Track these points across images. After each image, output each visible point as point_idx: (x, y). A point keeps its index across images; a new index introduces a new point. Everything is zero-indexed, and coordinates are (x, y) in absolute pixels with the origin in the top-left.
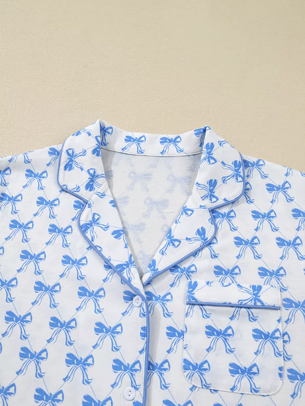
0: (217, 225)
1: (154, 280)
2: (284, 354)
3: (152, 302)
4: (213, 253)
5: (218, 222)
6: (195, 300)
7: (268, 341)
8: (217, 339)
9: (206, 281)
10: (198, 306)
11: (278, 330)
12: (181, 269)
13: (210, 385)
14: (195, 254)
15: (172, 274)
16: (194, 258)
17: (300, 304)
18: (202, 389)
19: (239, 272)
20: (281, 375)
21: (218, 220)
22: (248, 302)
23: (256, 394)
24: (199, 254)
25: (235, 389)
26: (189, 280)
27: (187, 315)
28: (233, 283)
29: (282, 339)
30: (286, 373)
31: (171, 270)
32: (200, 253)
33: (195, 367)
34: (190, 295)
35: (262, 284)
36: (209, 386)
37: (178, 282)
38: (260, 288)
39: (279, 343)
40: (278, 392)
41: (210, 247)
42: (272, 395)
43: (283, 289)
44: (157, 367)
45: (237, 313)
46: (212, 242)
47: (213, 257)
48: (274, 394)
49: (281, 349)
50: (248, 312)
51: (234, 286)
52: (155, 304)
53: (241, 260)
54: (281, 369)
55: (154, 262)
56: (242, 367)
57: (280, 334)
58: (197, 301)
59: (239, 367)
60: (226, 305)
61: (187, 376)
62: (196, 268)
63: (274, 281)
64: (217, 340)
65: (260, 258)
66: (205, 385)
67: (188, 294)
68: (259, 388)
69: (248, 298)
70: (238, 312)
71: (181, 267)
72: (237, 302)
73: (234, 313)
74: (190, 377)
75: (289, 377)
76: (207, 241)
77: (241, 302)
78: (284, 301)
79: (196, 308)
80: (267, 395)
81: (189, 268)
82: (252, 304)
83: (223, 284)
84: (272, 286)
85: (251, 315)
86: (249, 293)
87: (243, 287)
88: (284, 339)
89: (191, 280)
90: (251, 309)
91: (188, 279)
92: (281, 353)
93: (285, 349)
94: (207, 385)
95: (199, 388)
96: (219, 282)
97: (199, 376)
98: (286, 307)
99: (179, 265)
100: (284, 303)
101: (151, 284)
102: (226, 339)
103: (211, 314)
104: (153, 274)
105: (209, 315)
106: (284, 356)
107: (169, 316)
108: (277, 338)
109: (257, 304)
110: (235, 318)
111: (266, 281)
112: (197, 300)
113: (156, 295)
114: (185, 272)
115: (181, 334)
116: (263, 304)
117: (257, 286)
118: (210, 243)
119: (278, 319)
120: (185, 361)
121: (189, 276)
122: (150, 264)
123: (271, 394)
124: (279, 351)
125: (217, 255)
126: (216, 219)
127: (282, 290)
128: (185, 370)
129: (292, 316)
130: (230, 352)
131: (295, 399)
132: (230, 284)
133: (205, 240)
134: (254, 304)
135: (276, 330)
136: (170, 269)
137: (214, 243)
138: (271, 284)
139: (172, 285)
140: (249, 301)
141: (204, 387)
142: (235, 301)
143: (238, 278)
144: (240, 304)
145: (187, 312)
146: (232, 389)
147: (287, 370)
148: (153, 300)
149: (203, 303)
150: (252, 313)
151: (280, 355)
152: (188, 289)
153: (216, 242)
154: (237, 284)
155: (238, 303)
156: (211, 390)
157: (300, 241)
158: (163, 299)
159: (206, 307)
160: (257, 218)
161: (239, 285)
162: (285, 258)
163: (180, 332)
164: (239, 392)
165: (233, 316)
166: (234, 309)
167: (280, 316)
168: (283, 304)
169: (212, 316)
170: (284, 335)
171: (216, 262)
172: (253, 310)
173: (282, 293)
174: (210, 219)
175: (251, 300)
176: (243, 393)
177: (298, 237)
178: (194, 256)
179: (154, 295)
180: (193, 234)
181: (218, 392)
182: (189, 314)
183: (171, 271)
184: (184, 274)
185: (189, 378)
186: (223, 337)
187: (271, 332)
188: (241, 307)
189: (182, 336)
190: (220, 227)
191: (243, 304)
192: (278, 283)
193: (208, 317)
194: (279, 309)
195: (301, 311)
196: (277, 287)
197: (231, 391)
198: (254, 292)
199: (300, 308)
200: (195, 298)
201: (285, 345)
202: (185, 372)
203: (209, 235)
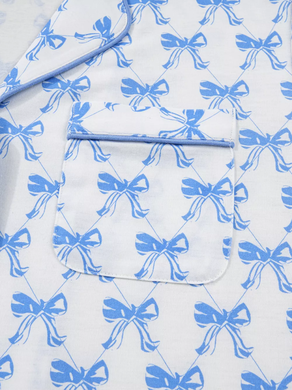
0: (133, 14)
1: (13, 101)
2: (234, 218)
3: (5, 136)
4: (121, 58)
5: (135, 10)
6: (83, 130)
7: (209, 198)
8: (118, 195)
9: (105, 103)
10: (87, 142)
11: (227, 180)
12: (62, 83)
13: (100, 268)
14: (89, 59)
15: (45, 90)
16: (87, 66)
17: (269, 138)
18: (85, 275)
19: (166, 90)
20: (226, 252)
21: (134, 6)
22: (176, 135)
23: (180, 281)
24: (96, 60)
25: (143, 274)
26: (76, 102)
27: (67, 156)
28: (154, 105)
29: (233, 194)
30: (236, 249)
31: (45, 86)
32: (99, 59)
33: (74, 240)
34: (74, 123)
35: (205, 108)
36: (98, 269)
37: (55, 105)
38: (200, 113)
39: (228, 201)
40: (219, 279)
41: (118, 49)
42: (208, 284)
43: (241, 115)
44: (7, 241)
45: (156, 152)
46: (123, 41)
47: (121, 64)
48: (212, 282)
49: (230, 210)
50: (176, 151)
51: (155, 110)
52: (12, 139)
53: (171, 70)
54: (227, 242)
55: (14, 72)
56: (158, 240)
57: (231, 187)
58: (85, 133)
59: (153, 240)
60: (137, 138)
61: (59, 254)
62: (89, 82)
63: (226, 103)
64: (119, 197)
65: (205, 67)
66: (90, 270)
67: (71, 122)
68: (185, 272)
69: (177, 129)
70: (159, 152)
71: (63, 80)
72: (158, 134)
73: (151, 153)
74: (65, 256)
75: (242, 256)
76: (112, 38)
77: (164, 134)
78: (242, 135)
79: (85, 145)
80: (201, 285)
81: (77, 81)
82: (183, 138)
83: (135, 108)
84: (222, 110)
85: (181, 157)
86: (180, 122)
87: (170, 112)
88: (237, 196)
89: (79, 101)
90: (181, 147)
91: (74, 100)
92: (229, 217)
93: (238, 211)
94: (94, 269)
95: (81, 273)
96: (129, 105)
97: (81, 254)
98: (244, 144)
99: (59, 77)
100: (242, 137)
101: (7, 106)
102: (133, 196)
103: (109, 155)
104: (10, 88)
105: (107, 157)
106: (234, 221)
107: (36, 158)
108: (225, 193)
109: (193, 138)
110: (153, 161)
111: (212, 103)
112: (85, 131)
113: (14, 125)
114: (69, 88)
115: (55, 188)
116: (203, 136)
117: (195, 111)
118: (117, 44)
119: (228, 162)
120: (58, 229)
121: (75, 94)
122: (9, 75)
123: (207, 282)
124: (226, 213)
125: (128, 62)
126: (132, 5)
127: (239, 117)
128: (56, 244)
129: (254, 157)
130: (139, 215)
131: (249, 289)
132: (147, 108)
133: (109, 37)
134: (187, 137)
135: (224, 180)
136: (43, 84)
137: (124, 44)
138: (220, 108)
139: (44, 110)
140: (179, 133)
141: (89, 272)
142: (153, 133)
143: (163, 100)
144: (162, 138)
145: (68, 151)
146: (139, 275)
147: (239, 244)
148: (8, 133)
149: (95, 136)
150: (183, 153)
151: (229, 220)
152: (73, 115)
153: (129, 42)
154: (160, 108)
155: (158, 136)
156: (100, 276)
157: (277, 38)
158: (25, 132)
159: (101, 143)
160: (204, 4)
161: (163, 110)
162: (250, 67)
163: (54, 184)
164: (150, 280)
165: (149, 158)
166: (151, 146)
167: (232, 158)
168: (240, 139)
169: (111, 159)
170: (237, 189)
171: (126, 73)
172: (185, 148)
173: (239, 121)
174: (121, 4)
175: (183, 132)
176: (157, 280)
177: (275, 33)
178: (88, 63)
179: (10, 125)
180: (88, 28)
181: (114, 280)
182: (70, 155)
183: (43, 87)
184: (68, 91)
185: (63, 258)
186: (129, 192)
187: (214, 183)
188: (164, 143)
189: (57, 191)
190: (138, 18)
191: (167, 137)
192: (234, 106)
193: (105, 160)
194: (232, 147)
195: (270, 149)
196: (231, 113)
197: (136, 278)
198: (190, 120)
199: (270, 145)
200: (82, 128)
201: (238, 205)
202: (55, 247)
203: (117, 30)
